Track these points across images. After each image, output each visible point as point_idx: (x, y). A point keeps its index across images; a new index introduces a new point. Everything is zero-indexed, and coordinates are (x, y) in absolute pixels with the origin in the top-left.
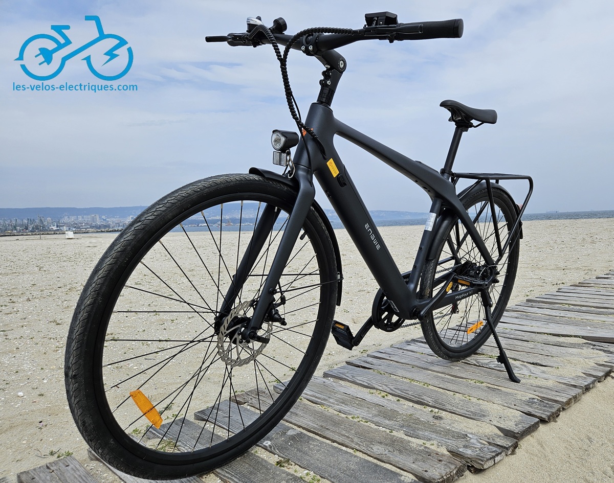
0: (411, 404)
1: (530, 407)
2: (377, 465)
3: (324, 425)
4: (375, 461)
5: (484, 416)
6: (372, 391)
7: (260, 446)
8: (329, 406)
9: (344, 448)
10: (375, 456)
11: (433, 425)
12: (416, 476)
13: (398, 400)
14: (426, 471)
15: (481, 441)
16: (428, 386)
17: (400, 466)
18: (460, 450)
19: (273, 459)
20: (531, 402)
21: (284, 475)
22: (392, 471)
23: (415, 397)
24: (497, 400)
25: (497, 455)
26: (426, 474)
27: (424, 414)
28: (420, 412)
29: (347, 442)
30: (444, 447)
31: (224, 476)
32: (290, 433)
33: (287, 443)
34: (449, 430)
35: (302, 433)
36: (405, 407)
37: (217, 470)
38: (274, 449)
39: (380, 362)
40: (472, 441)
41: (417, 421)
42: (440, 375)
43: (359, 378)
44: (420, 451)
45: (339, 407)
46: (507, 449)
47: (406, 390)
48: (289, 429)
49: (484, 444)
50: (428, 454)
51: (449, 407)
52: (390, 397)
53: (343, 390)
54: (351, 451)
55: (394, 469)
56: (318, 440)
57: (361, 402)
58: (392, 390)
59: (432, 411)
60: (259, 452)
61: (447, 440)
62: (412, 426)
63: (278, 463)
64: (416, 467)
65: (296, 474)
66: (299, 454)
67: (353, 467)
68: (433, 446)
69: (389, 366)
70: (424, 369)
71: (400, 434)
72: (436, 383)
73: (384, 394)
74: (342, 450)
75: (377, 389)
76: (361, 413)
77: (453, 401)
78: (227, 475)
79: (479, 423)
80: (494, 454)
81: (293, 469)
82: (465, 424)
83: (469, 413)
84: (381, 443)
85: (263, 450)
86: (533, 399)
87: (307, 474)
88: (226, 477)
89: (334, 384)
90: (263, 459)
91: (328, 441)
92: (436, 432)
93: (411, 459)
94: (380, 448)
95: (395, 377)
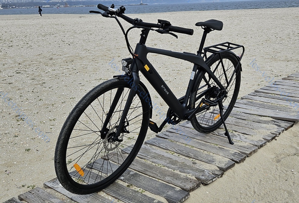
0: (184, 157)
1: (234, 156)
2: (167, 185)
3: (146, 169)
4: (166, 183)
5: (213, 162)
6: (168, 151)
7: (119, 179)
8: (148, 160)
9: (154, 179)
10: (166, 181)
11: (191, 167)
12: (181, 188)
13: (179, 156)
14: (185, 186)
15: (209, 173)
16: (193, 148)
17: (175, 185)
18: (200, 177)
19: (126, 184)
20: (235, 154)
21: (131, 190)
22: (172, 187)
23: (186, 154)
24: (221, 154)
25: (214, 178)
26: (185, 187)
27: (189, 161)
28: (187, 161)
29: (155, 176)
30: (194, 176)
31: (107, 192)
32: (131, 173)
33: (130, 177)
34: (198, 169)
35: (136, 173)
36: (181, 158)
37: (103, 190)
38: (125, 180)
39: (172, 135)
40: (206, 173)
41: (186, 165)
42: (199, 141)
43: (162, 145)
44: (184, 178)
45: (152, 160)
46: (219, 175)
47: (183, 150)
48: (131, 171)
49: (210, 174)
50: (187, 179)
51: (200, 158)
52: (175, 154)
53: (154, 151)
54: (157, 180)
55: (173, 186)
56: (143, 176)
57: (162, 157)
58: (176, 150)
59: (192, 160)
60: (119, 182)
61: (196, 173)
62: (183, 167)
63: (128, 186)
64: (182, 185)
65: (135, 190)
66: (136, 182)
67: (157, 186)
68: (189, 176)
69: (176, 137)
70: (193, 138)
71: (177, 172)
72: (197, 145)
73: (172, 153)
74: (153, 179)
75: (170, 150)
76: (162, 162)
77: (202, 155)
78: (108, 191)
79: (210, 165)
80: (212, 178)
81: (134, 188)
82: (205, 166)
83: (207, 161)
84: (169, 176)
85: (121, 181)
86: (236, 152)
87: (140, 190)
88: (108, 192)
89: (150, 148)
90: (121, 185)
91: (148, 176)
92: (192, 170)
93: (180, 182)
94: (168, 178)
95: (179, 143)
